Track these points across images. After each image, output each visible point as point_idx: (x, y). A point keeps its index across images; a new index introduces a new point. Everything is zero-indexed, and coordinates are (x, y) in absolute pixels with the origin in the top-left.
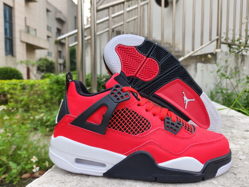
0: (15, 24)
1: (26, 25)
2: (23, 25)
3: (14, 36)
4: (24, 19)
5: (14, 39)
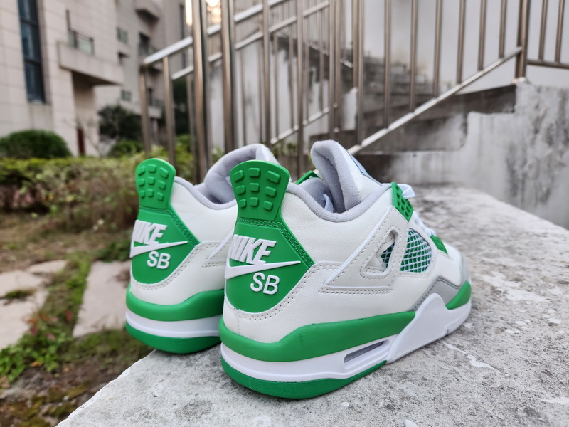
0: (44, 26)
1: (69, 29)
2: (64, 28)
3: (44, 56)
4: (63, 14)
5: (44, 64)
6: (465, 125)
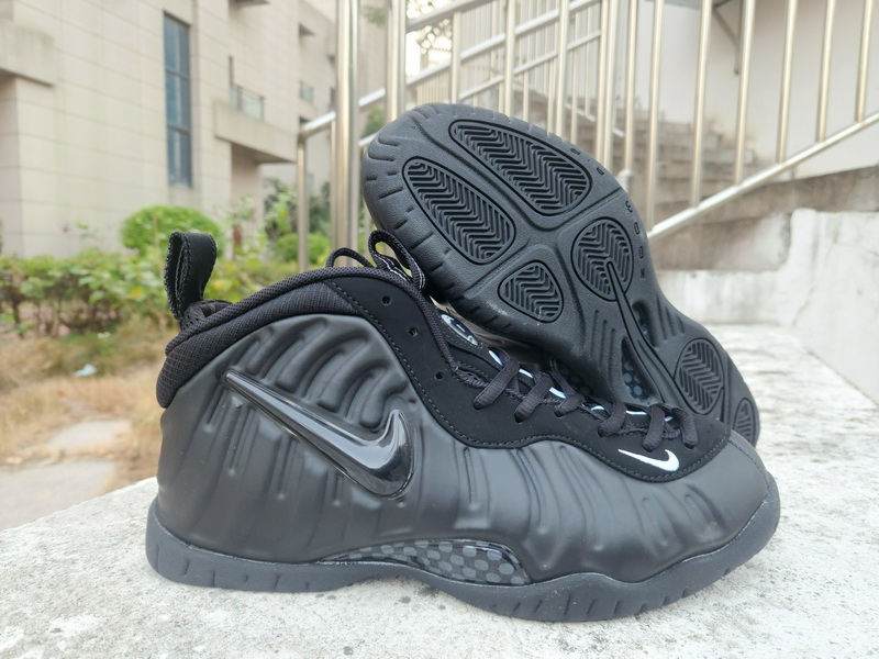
0: (197, 80)
1: (232, 83)
3: (194, 121)
4: (225, 62)
5: (194, 132)
6: (788, 229)
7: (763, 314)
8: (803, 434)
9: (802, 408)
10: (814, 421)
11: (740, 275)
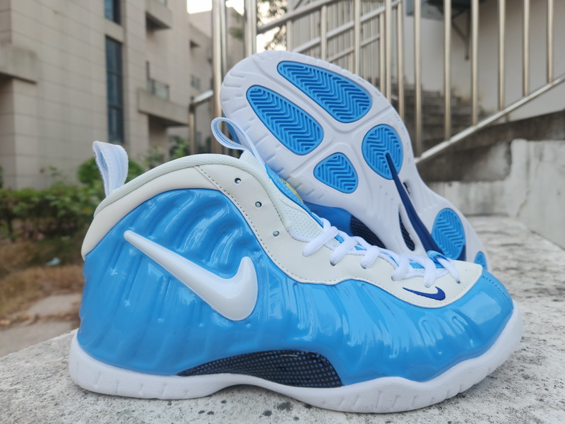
0: (127, 76)
1: (149, 78)
2: (144, 77)
4: (144, 65)
6: (509, 154)
7: (497, 210)
8: (542, 283)
9: (537, 266)
10: (547, 275)
11: (480, 184)
